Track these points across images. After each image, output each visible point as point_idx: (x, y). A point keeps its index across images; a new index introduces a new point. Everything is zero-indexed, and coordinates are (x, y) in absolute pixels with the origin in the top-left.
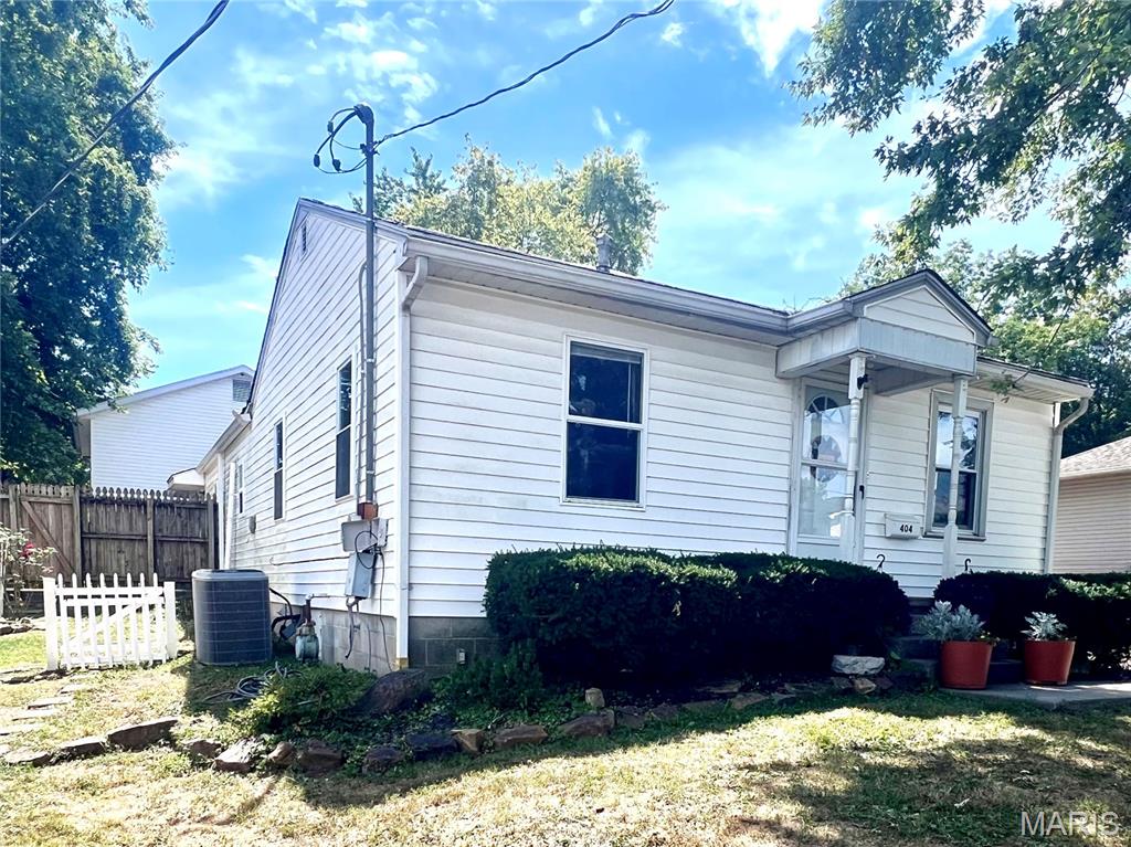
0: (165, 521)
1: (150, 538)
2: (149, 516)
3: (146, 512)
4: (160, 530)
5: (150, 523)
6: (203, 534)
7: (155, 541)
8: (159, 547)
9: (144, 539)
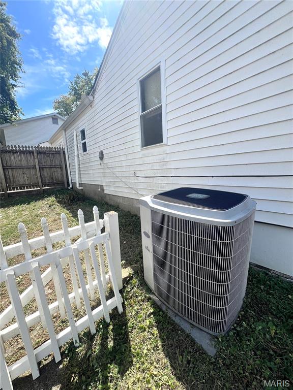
0: (42, 159)
1: (37, 167)
2: (35, 157)
3: (34, 156)
4: (41, 163)
5: (36, 160)
6: (60, 164)
7: (39, 168)
8: (42, 170)
9: (34, 167)
